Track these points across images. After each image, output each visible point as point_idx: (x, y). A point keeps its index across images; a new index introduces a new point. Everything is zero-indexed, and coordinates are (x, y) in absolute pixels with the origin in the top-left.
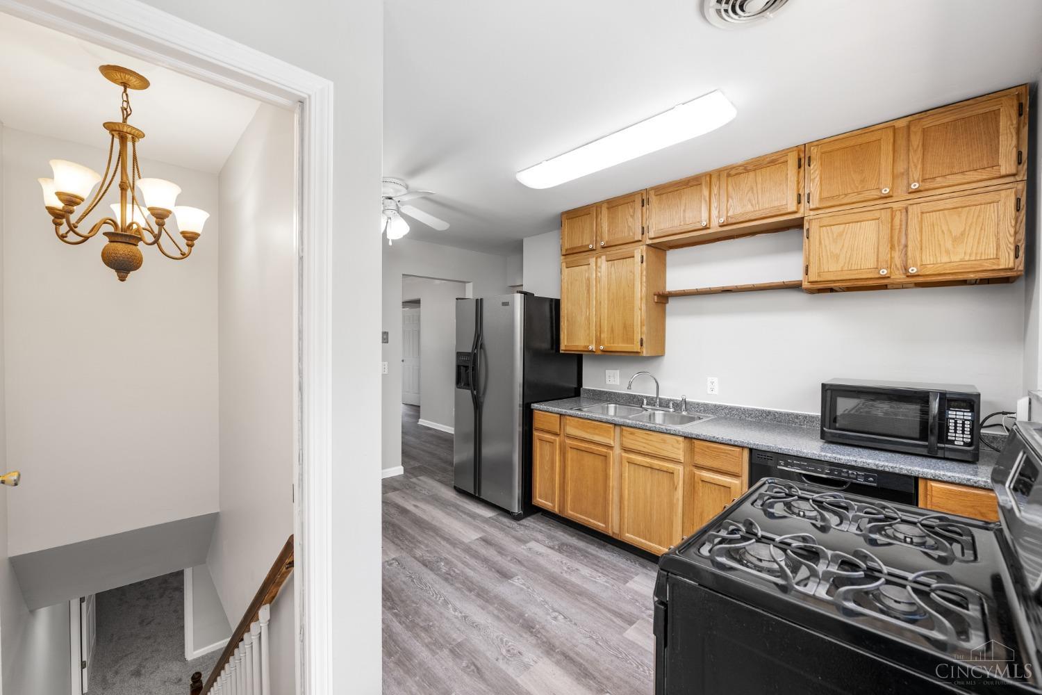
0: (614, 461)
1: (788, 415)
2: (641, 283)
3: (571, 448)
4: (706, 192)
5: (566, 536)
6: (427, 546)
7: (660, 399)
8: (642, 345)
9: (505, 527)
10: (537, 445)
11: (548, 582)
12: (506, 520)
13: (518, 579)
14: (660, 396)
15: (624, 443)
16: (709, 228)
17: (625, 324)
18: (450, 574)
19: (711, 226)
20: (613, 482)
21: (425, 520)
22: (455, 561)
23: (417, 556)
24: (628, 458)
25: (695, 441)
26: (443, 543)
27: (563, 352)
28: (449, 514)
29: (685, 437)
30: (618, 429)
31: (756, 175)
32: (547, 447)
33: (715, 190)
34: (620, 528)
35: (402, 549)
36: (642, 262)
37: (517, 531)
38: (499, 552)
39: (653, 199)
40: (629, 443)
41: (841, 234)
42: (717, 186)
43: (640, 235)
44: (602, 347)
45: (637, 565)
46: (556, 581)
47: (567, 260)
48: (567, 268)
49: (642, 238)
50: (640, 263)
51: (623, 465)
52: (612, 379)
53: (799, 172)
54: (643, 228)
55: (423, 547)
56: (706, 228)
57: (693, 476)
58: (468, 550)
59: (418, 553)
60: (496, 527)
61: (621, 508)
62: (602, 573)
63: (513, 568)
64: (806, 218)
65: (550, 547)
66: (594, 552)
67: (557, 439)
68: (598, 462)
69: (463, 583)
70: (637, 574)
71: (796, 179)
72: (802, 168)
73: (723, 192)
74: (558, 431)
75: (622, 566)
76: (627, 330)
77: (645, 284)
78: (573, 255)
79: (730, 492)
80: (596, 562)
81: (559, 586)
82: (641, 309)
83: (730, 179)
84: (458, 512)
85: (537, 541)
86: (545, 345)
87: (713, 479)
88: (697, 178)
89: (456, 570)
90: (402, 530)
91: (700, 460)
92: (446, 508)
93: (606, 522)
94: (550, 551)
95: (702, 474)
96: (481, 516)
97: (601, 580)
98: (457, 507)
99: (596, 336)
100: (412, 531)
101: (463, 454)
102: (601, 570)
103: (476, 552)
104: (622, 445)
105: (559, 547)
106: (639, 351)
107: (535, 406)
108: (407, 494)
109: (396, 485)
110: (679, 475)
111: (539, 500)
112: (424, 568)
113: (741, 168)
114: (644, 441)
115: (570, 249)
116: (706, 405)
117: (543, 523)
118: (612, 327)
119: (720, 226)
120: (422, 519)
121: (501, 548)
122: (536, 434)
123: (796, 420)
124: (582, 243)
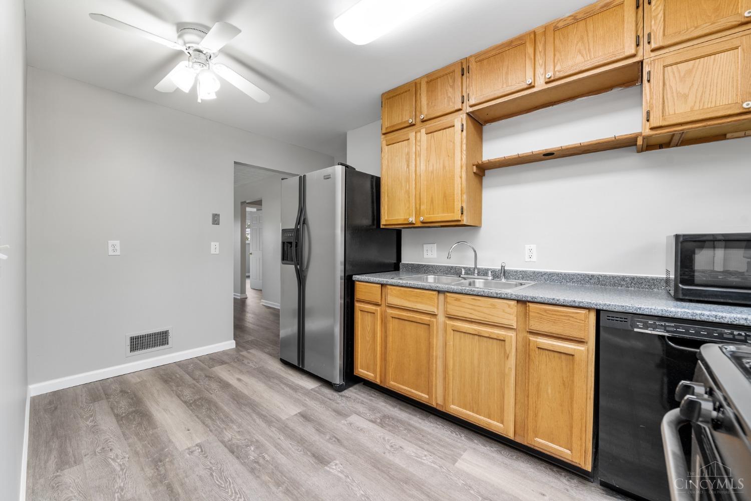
0: (437, 329)
1: (614, 277)
2: (462, 151)
3: (392, 317)
4: (530, 50)
5: (388, 406)
6: (240, 426)
7: (479, 269)
8: (462, 214)
9: (326, 399)
10: (359, 317)
11: (370, 467)
12: (327, 391)
13: (336, 465)
14: (478, 267)
15: (448, 310)
16: (534, 87)
17: (445, 193)
18: (257, 463)
19: (536, 84)
20: (438, 352)
21: (245, 395)
22: (268, 444)
23: (226, 439)
24: (453, 326)
25: (530, 305)
26: (259, 421)
27: (384, 227)
28: (271, 387)
29: (518, 301)
30: (441, 296)
31: (586, 24)
32: (369, 317)
33: (540, 47)
34: (444, 399)
35: (211, 431)
36: (462, 131)
37: (338, 403)
38: (317, 430)
39: (473, 65)
40: (454, 310)
41: (690, 72)
42: (543, 42)
43: (460, 104)
44: (422, 219)
45: (463, 438)
46: (379, 465)
47: (388, 138)
48: (388, 145)
49: (462, 106)
50: (460, 131)
51: (448, 332)
52: (429, 253)
53: (637, 13)
54: (463, 97)
55: (235, 427)
56: (531, 86)
57: (527, 343)
58: (285, 429)
59: (228, 435)
60: (317, 399)
61: (445, 378)
62: (428, 451)
63: (330, 449)
64: (644, 61)
65: (372, 421)
66: (417, 425)
67: (378, 308)
68: (421, 331)
69: (272, 475)
70: (465, 450)
71: (634, 19)
72: (641, 8)
73: (550, 48)
74: (380, 302)
75: (448, 440)
76: (447, 199)
77: (465, 152)
78: (393, 133)
79: (573, 360)
80: (420, 437)
81: (383, 471)
82: (461, 177)
83: (557, 33)
84: (281, 385)
85: (359, 414)
86: (366, 221)
87: (552, 345)
88: (521, 37)
89: (266, 456)
90: (217, 407)
91: (535, 325)
92: (270, 381)
93: (429, 393)
94: (371, 425)
95: (538, 340)
96: (302, 388)
97: (428, 460)
98: (280, 379)
99: (416, 208)
100: (228, 407)
101: (288, 329)
102: (426, 446)
103: (293, 430)
104: (446, 311)
105: (381, 420)
106: (460, 219)
107: (355, 277)
108: (233, 367)
109: (225, 358)
110: (511, 341)
111: (361, 371)
112: (230, 457)
113: (570, 18)
114: (471, 307)
115: (391, 127)
116: (525, 272)
117: (364, 393)
118: (432, 198)
119: (547, 83)
120: (242, 393)
121: (320, 424)
122: (357, 305)
123: (622, 283)
124: (402, 119)
